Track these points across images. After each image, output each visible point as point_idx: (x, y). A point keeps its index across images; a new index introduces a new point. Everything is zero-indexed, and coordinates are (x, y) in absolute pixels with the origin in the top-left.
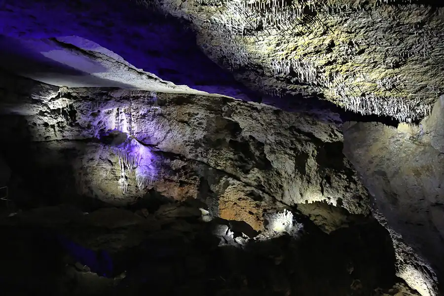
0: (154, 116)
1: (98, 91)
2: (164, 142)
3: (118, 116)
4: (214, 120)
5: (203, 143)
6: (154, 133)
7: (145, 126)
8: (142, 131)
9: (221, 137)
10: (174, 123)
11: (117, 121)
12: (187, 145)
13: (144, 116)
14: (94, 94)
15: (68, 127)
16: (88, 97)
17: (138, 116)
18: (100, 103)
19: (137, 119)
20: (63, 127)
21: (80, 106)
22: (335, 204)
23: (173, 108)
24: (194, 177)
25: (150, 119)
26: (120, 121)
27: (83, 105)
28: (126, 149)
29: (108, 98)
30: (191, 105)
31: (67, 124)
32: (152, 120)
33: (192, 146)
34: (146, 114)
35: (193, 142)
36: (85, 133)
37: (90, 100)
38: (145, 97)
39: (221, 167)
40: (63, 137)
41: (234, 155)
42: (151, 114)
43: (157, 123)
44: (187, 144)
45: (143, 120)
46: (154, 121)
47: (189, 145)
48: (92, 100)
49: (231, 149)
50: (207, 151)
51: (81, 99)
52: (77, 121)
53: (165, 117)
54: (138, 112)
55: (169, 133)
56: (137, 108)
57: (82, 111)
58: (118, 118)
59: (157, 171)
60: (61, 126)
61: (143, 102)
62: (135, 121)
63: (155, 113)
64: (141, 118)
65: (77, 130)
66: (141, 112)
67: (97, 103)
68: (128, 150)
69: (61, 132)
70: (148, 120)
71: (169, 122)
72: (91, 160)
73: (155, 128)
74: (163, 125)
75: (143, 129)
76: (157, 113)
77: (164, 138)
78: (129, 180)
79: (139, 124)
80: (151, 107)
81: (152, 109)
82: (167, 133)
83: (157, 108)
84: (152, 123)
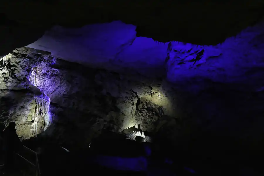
0: (52, 76)
1: (35, 52)
2: (51, 95)
5: (76, 96)
6: (48, 88)
7: (44, 82)
8: (41, 85)
10: (65, 82)
12: (64, 98)
13: (44, 75)
14: (32, 54)
15: (10, 78)
16: (26, 55)
17: (41, 74)
18: (35, 62)
19: (39, 76)
20: (6, 78)
21: (20, 62)
22: (137, 128)
23: (65, 72)
25: (49, 77)
26: (32, 76)
27: (23, 61)
28: (45, 99)
29: (42, 59)
31: (9, 75)
32: (50, 78)
33: (67, 99)
34: (46, 73)
36: (22, 84)
37: (28, 58)
38: (48, 61)
40: (7, 87)
41: (100, 104)
42: (50, 73)
43: (52, 81)
44: (64, 96)
45: (44, 77)
48: (29, 58)
49: (97, 100)
51: (21, 56)
52: (15, 74)
53: (59, 77)
54: (41, 71)
55: (59, 88)
57: (21, 66)
60: (4, 77)
61: (46, 64)
62: (38, 78)
63: (52, 73)
64: (42, 76)
65: (16, 81)
66: (43, 71)
67: (34, 61)
68: (46, 100)
69: (6, 82)
70: (47, 78)
71: (61, 80)
72: (23, 107)
73: (50, 84)
74: (56, 83)
75: (42, 84)
76: (54, 73)
77: (53, 92)
78: (39, 123)
79: (40, 80)
80: (51, 69)
81: (52, 70)
82: (57, 88)
83: (56, 70)
84: (49, 80)
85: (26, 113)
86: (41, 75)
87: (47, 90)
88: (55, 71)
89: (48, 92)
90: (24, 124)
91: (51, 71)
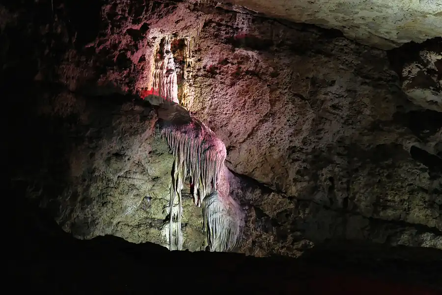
0: (237, 76)
2: (245, 146)
3: (162, 58)
4: (366, 101)
5: (339, 154)
6: (229, 119)
7: (213, 98)
8: (203, 109)
9: (386, 139)
10: (286, 98)
11: (158, 71)
12: (295, 160)
13: (211, 72)
17: (199, 70)
19: (195, 77)
23: (287, 61)
24: (303, 242)
25: (228, 82)
26: (165, 71)
28: (202, 138)
30: (324, 59)
32: (232, 84)
33: (305, 165)
34: (217, 68)
35: (307, 154)
36: (112, 76)
38: (221, 25)
39: (395, 209)
41: (432, 178)
42: (232, 68)
43: (241, 93)
44: (295, 156)
45: (210, 81)
46: (237, 87)
47: (297, 160)
49: (422, 166)
50: (351, 173)
54: (199, 60)
55: (267, 121)
56: (199, 50)
58: (160, 64)
59: (244, 215)
61: (216, 36)
62: (191, 82)
63: (239, 68)
64: (205, 76)
66: (208, 61)
68: (204, 141)
70: (222, 83)
71: (271, 92)
72: (119, 156)
73: (234, 106)
74: (255, 102)
75: (207, 104)
76: (244, 67)
77: (249, 136)
78: (188, 229)
79: (198, 90)
80: (234, 51)
81: (236, 57)
82: (262, 122)
83: (250, 53)
84: (230, 91)
85: (137, 183)
86: (200, 74)
87: (226, 125)
88: (247, 58)
89: (231, 134)
90: (139, 226)
91: (236, 61)
